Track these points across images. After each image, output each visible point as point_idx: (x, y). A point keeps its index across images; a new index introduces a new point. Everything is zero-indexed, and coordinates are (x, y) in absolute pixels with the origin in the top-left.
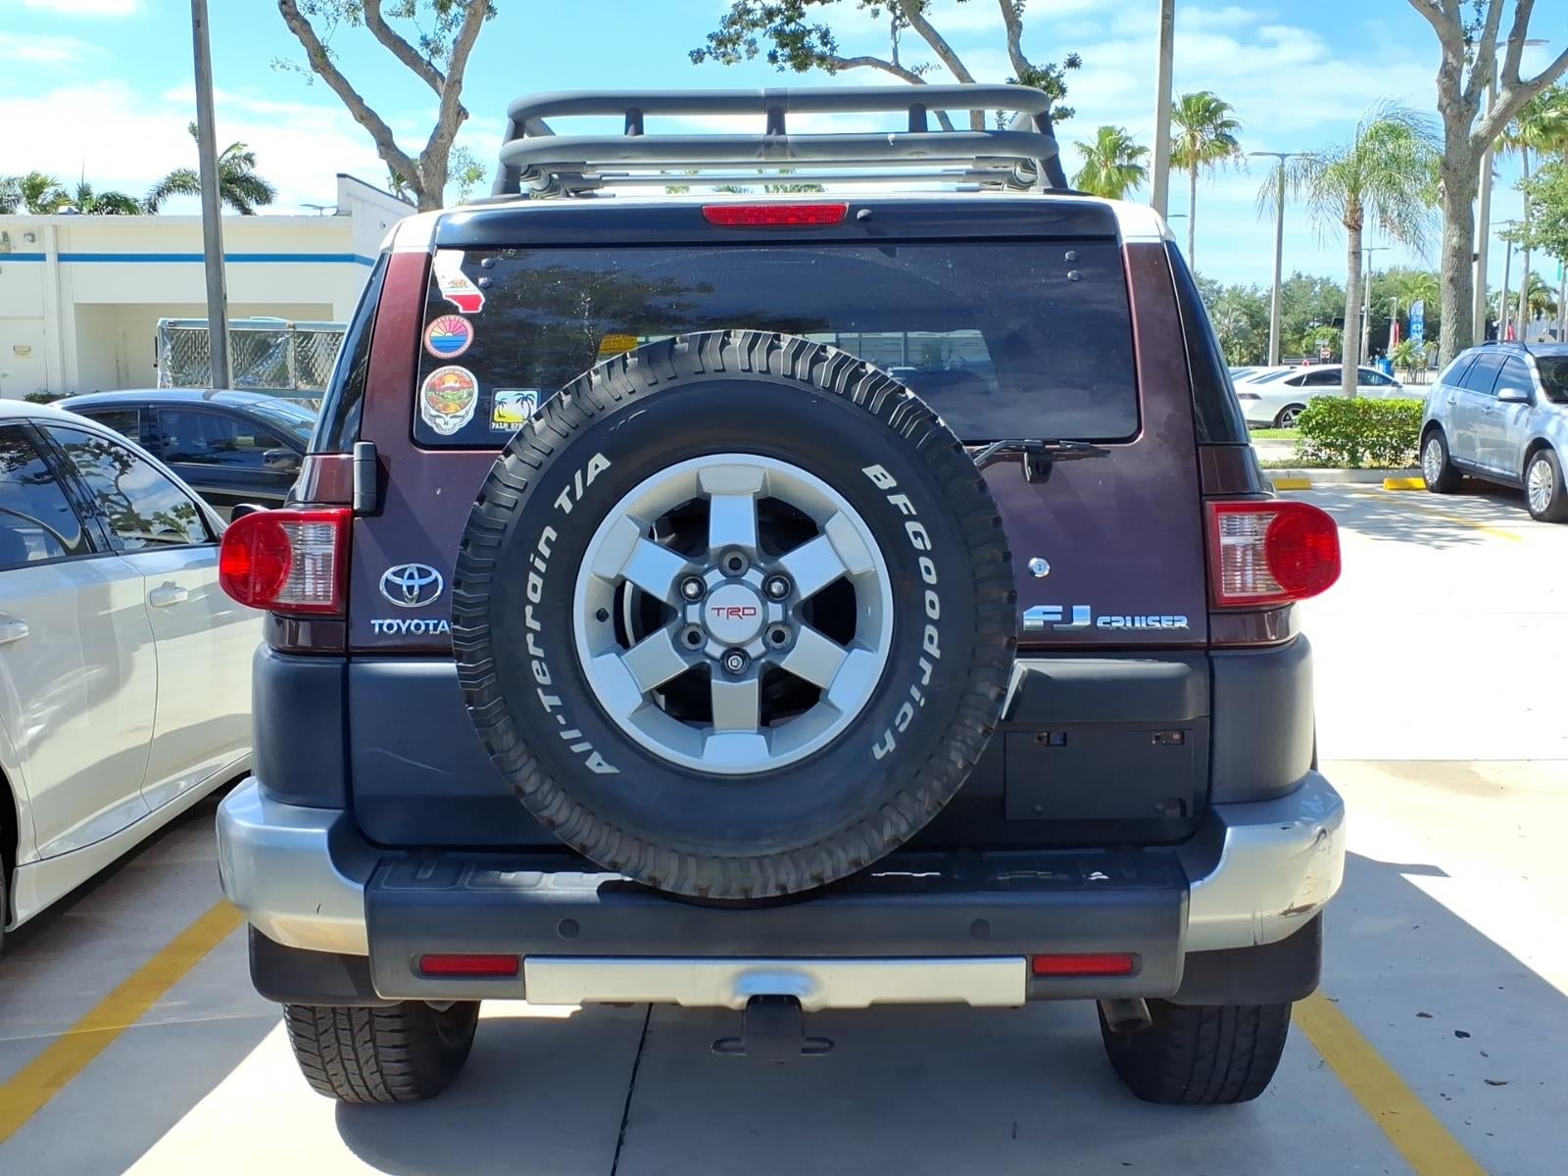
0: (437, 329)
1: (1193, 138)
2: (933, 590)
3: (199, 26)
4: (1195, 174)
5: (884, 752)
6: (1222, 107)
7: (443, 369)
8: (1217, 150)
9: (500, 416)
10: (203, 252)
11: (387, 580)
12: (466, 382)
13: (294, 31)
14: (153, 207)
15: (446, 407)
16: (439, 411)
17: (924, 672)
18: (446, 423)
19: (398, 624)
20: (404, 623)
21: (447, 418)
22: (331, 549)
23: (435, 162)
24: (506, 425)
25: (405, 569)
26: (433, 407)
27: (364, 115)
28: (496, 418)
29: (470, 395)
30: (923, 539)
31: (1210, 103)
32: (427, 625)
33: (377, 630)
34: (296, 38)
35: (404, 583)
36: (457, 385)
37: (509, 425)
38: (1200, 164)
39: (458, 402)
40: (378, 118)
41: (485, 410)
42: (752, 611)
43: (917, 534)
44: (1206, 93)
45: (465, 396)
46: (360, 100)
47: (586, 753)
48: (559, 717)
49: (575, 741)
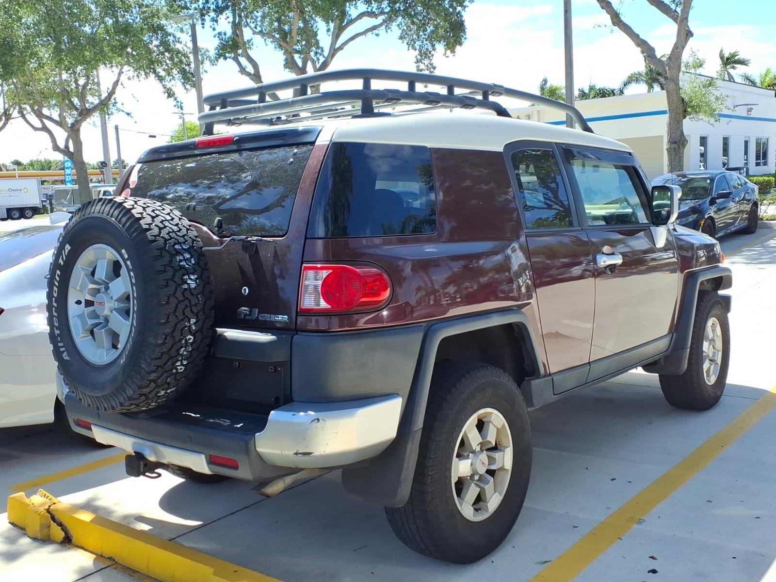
3: (567, 12)
10: (565, 120)
13: (602, 8)
14: (622, 92)
23: (674, 62)
27: (640, 43)
34: (604, 11)
40: (648, 44)
42: (104, 304)
46: (638, 36)
47: (63, 352)
48: (59, 338)
49: (62, 347)
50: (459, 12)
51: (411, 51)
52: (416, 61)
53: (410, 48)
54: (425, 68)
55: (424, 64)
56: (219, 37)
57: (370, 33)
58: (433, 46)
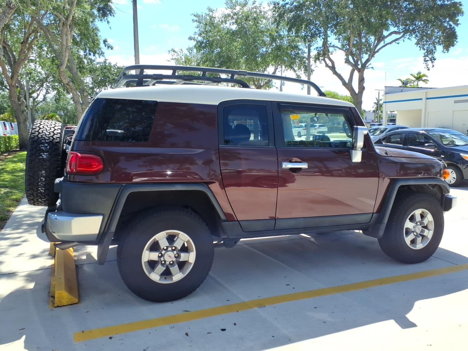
50: (453, 28)
51: (422, 50)
52: (424, 56)
53: (421, 49)
54: (429, 60)
55: (429, 57)
56: (316, 49)
57: (394, 43)
58: (435, 47)
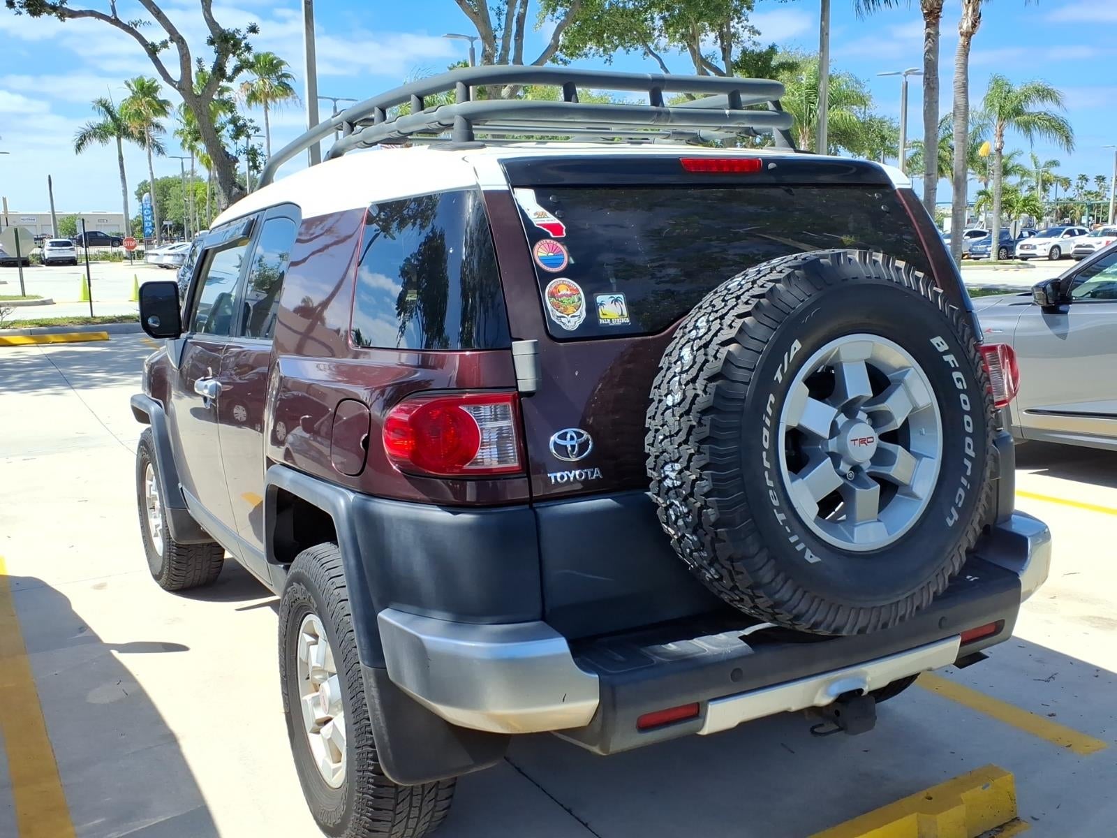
0: (540, 250)
1: (265, 83)
2: (969, 415)
4: (267, 108)
5: (953, 521)
6: (281, 63)
7: (555, 280)
8: (281, 93)
9: (604, 314)
11: (555, 443)
12: (574, 290)
15: (566, 309)
16: (562, 313)
17: (967, 467)
18: (569, 322)
19: (567, 475)
20: (571, 473)
21: (569, 317)
22: (508, 423)
24: (609, 320)
25: (566, 433)
26: (557, 310)
28: (602, 316)
29: (580, 299)
30: (962, 383)
31: (273, 60)
32: (587, 473)
33: (553, 481)
35: (568, 443)
36: (569, 292)
37: (611, 320)
38: (269, 101)
39: (573, 305)
41: (592, 309)
42: (871, 440)
43: (959, 380)
44: (270, 53)
45: (576, 301)
47: (804, 551)
48: (787, 528)
49: (797, 543)
